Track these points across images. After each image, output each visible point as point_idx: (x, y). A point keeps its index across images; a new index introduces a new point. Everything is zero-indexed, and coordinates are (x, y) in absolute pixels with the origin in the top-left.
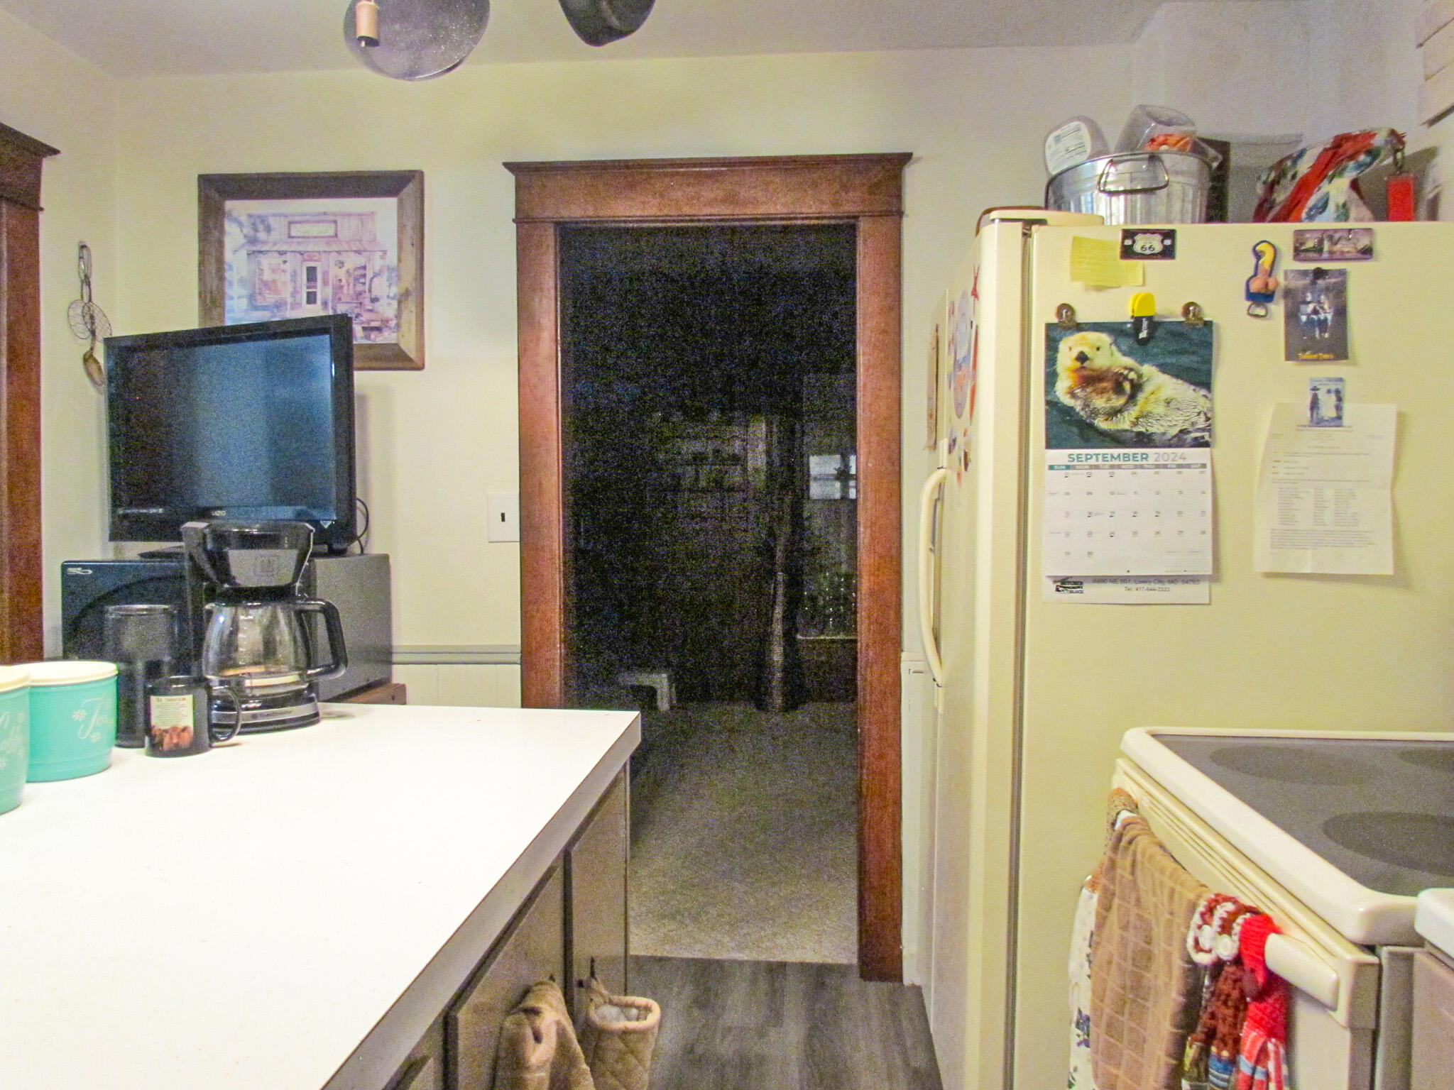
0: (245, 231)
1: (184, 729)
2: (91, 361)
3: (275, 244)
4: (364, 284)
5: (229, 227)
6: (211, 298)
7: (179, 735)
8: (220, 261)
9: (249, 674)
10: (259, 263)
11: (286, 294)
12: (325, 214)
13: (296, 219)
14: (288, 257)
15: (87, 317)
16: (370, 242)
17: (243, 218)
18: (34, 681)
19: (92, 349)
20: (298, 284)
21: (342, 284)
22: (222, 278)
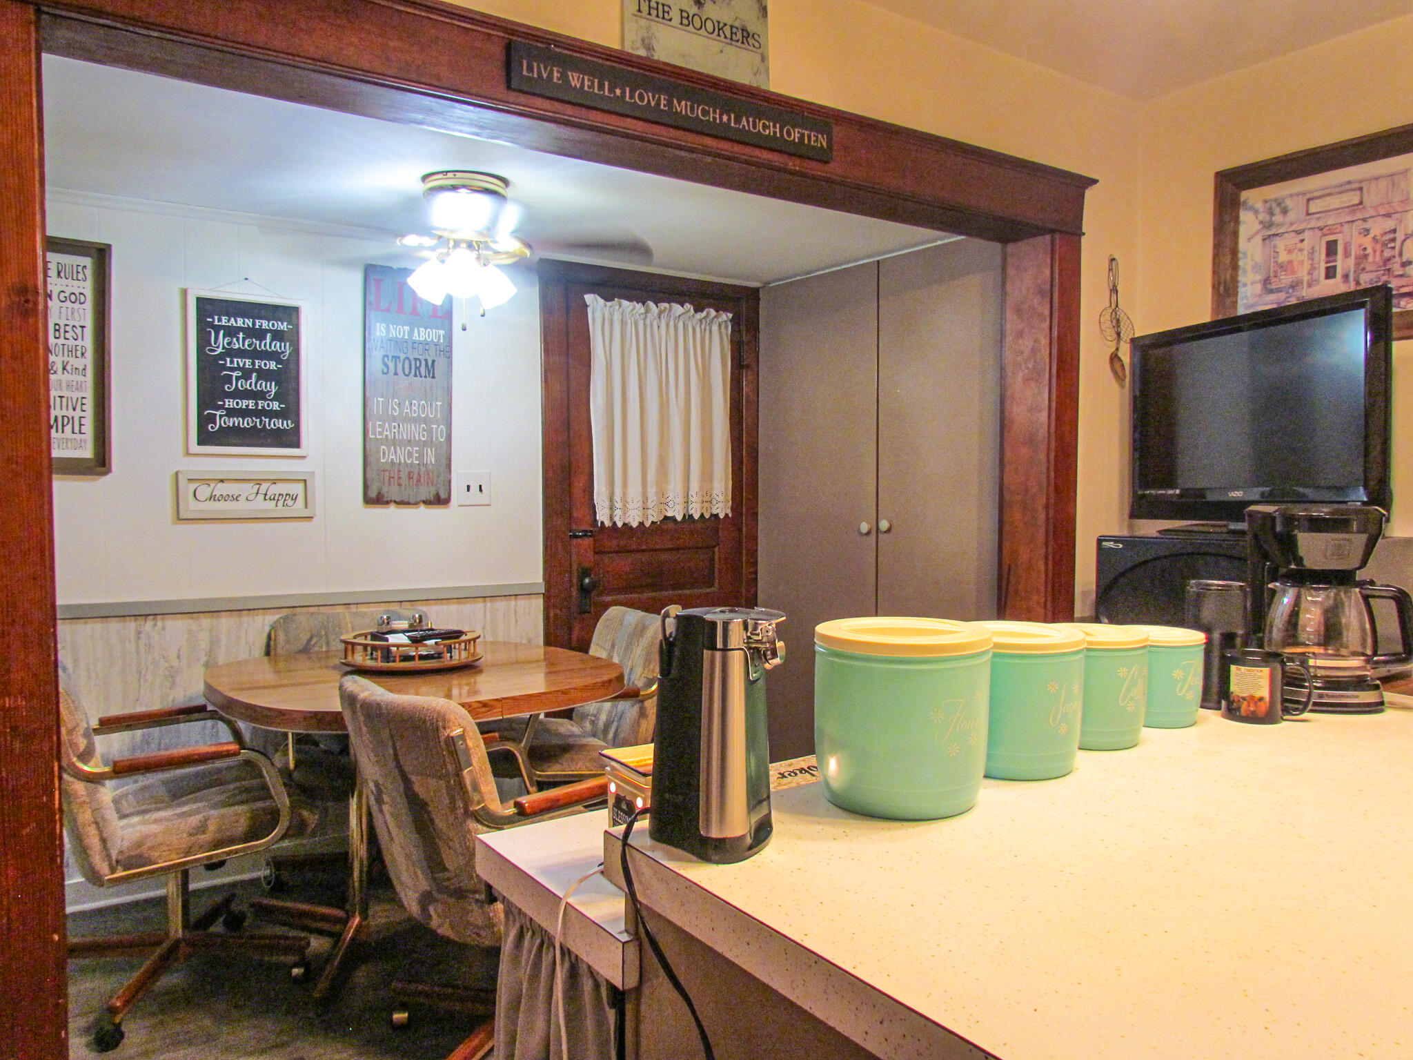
0: (1261, 217)
1: (1261, 699)
2: (1116, 360)
3: (1292, 224)
4: (1393, 248)
5: (1244, 216)
6: (1225, 288)
7: (1256, 704)
8: (1234, 253)
9: (1314, 654)
10: (1275, 246)
11: (1303, 274)
12: (1349, 182)
13: (1316, 194)
14: (1306, 235)
15: (1114, 321)
16: (1402, 202)
17: (1259, 206)
18: (1152, 641)
19: (1117, 349)
20: (1316, 260)
21: (1367, 252)
22: (1235, 267)
